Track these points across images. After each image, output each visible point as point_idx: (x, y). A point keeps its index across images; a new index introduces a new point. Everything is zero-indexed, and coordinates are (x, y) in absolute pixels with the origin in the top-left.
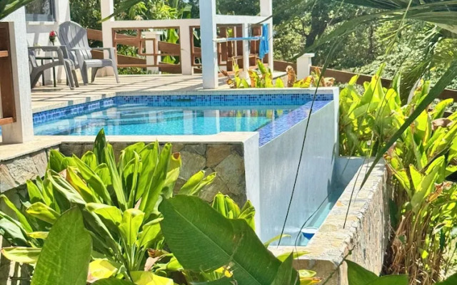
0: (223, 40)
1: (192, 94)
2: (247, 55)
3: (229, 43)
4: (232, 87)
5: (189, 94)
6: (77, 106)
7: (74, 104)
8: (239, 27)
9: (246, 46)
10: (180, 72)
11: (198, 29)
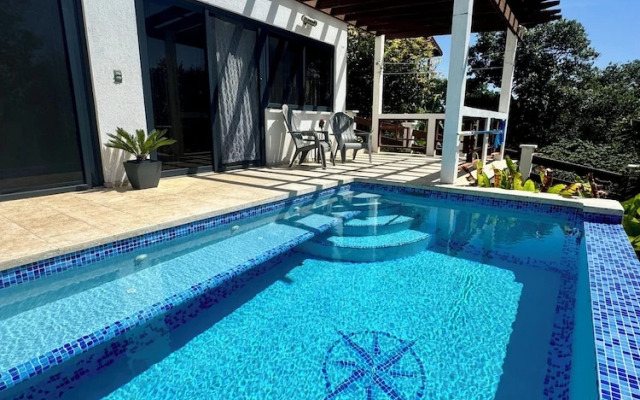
0: (469, 133)
1: (427, 188)
2: (486, 146)
3: (473, 137)
4: (472, 185)
5: (424, 188)
6: (300, 197)
7: (298, 194)
8: (483, 121)
9: (487, 138)
10: (425, 153)
11: (443, 121)
